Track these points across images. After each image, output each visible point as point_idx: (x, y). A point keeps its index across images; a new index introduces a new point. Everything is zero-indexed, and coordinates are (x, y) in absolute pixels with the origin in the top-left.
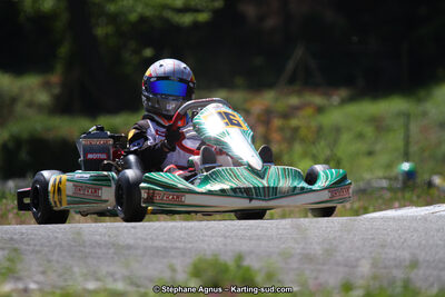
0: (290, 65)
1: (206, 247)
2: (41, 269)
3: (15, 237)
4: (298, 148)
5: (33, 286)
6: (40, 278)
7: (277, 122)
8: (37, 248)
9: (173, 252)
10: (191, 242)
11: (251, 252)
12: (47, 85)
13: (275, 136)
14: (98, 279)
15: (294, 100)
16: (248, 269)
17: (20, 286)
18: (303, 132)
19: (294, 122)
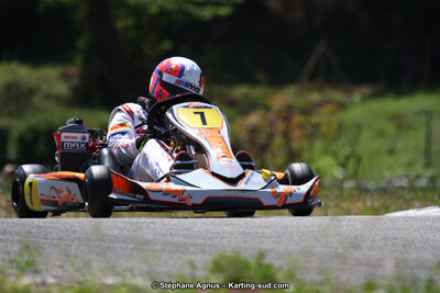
0: (312, 61)
1: (226, 244)
2: (58, 264)
3: (34, 231)
4: (318, 145)
5: (51, 280)
6: (59, 272)
7: (298, 119)
8: (55, 242)
9: (192, 249)
10: (210, 239)
11: (272, 250)
12: (65, 77)
13: (296, 133)
14: (117, 274)
15: (315, 97)
16: (269, 267)
17: (38, 279)
18: (324, 129)
19: (315, 119)
